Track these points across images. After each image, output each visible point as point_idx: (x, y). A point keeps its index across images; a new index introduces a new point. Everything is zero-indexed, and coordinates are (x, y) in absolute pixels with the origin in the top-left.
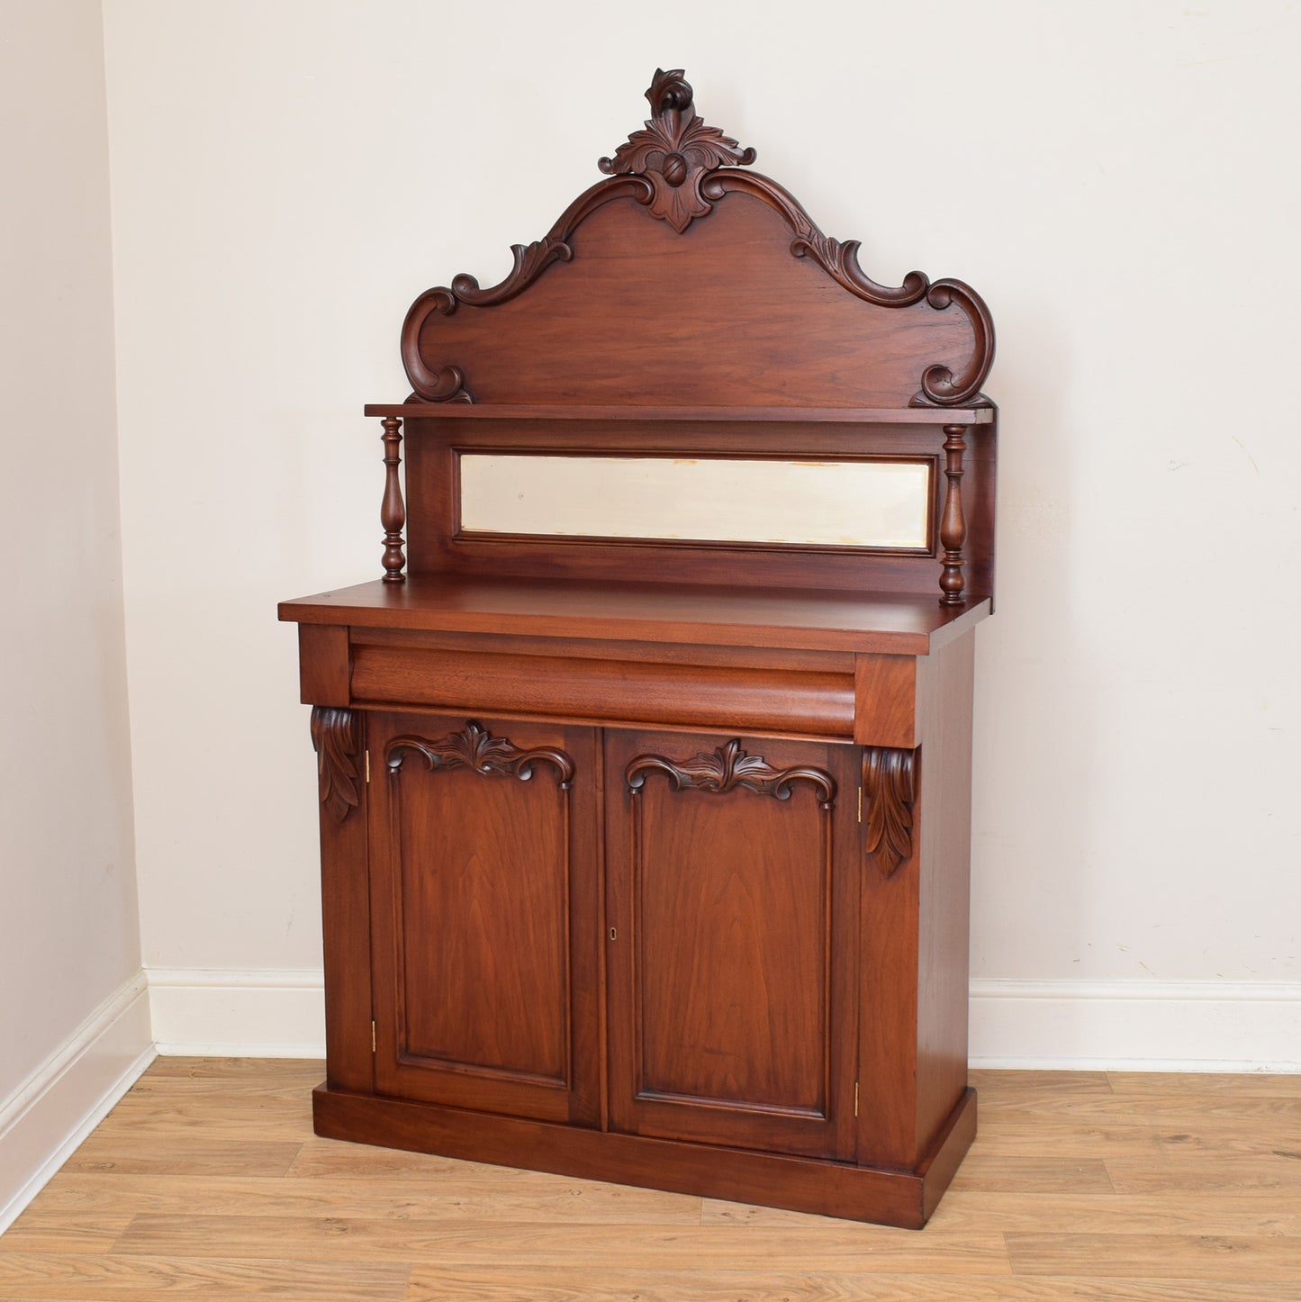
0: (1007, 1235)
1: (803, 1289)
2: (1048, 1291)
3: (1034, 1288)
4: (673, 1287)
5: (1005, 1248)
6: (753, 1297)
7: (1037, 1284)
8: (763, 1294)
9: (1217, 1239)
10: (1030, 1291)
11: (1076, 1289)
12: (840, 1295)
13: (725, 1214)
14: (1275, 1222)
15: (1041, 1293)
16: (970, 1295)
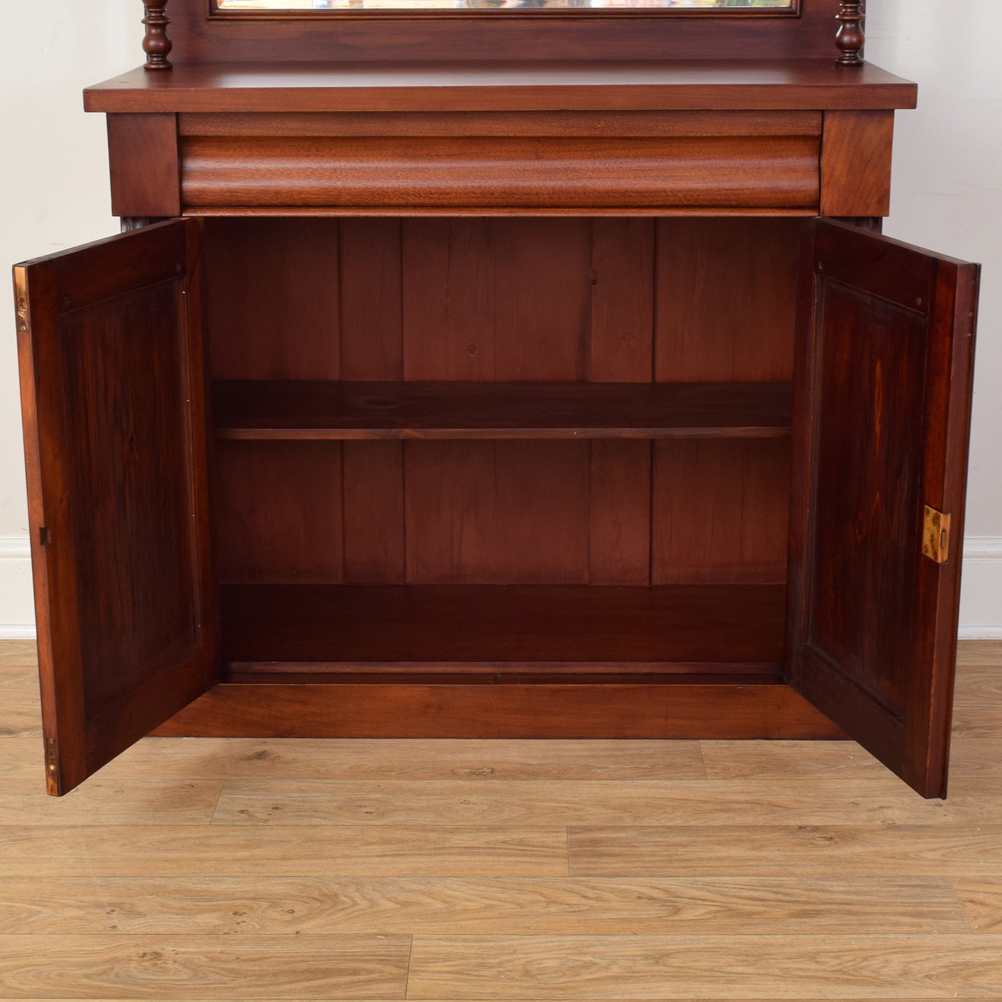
0: (571, 830)
1: (314, 898)
2: (608, 895)
3: (590, 893)
4: (159, 899)
5: (565, 846)
6: (252, 908)
7: (594, 888)
8: (264, 904)
9: (816, 829)
10: (585, 897)
11: (640, 893)
12: (357, 904)
13: (242, 812)
14: (888, 808)
15: (598, 899)
16: (513, 903)
